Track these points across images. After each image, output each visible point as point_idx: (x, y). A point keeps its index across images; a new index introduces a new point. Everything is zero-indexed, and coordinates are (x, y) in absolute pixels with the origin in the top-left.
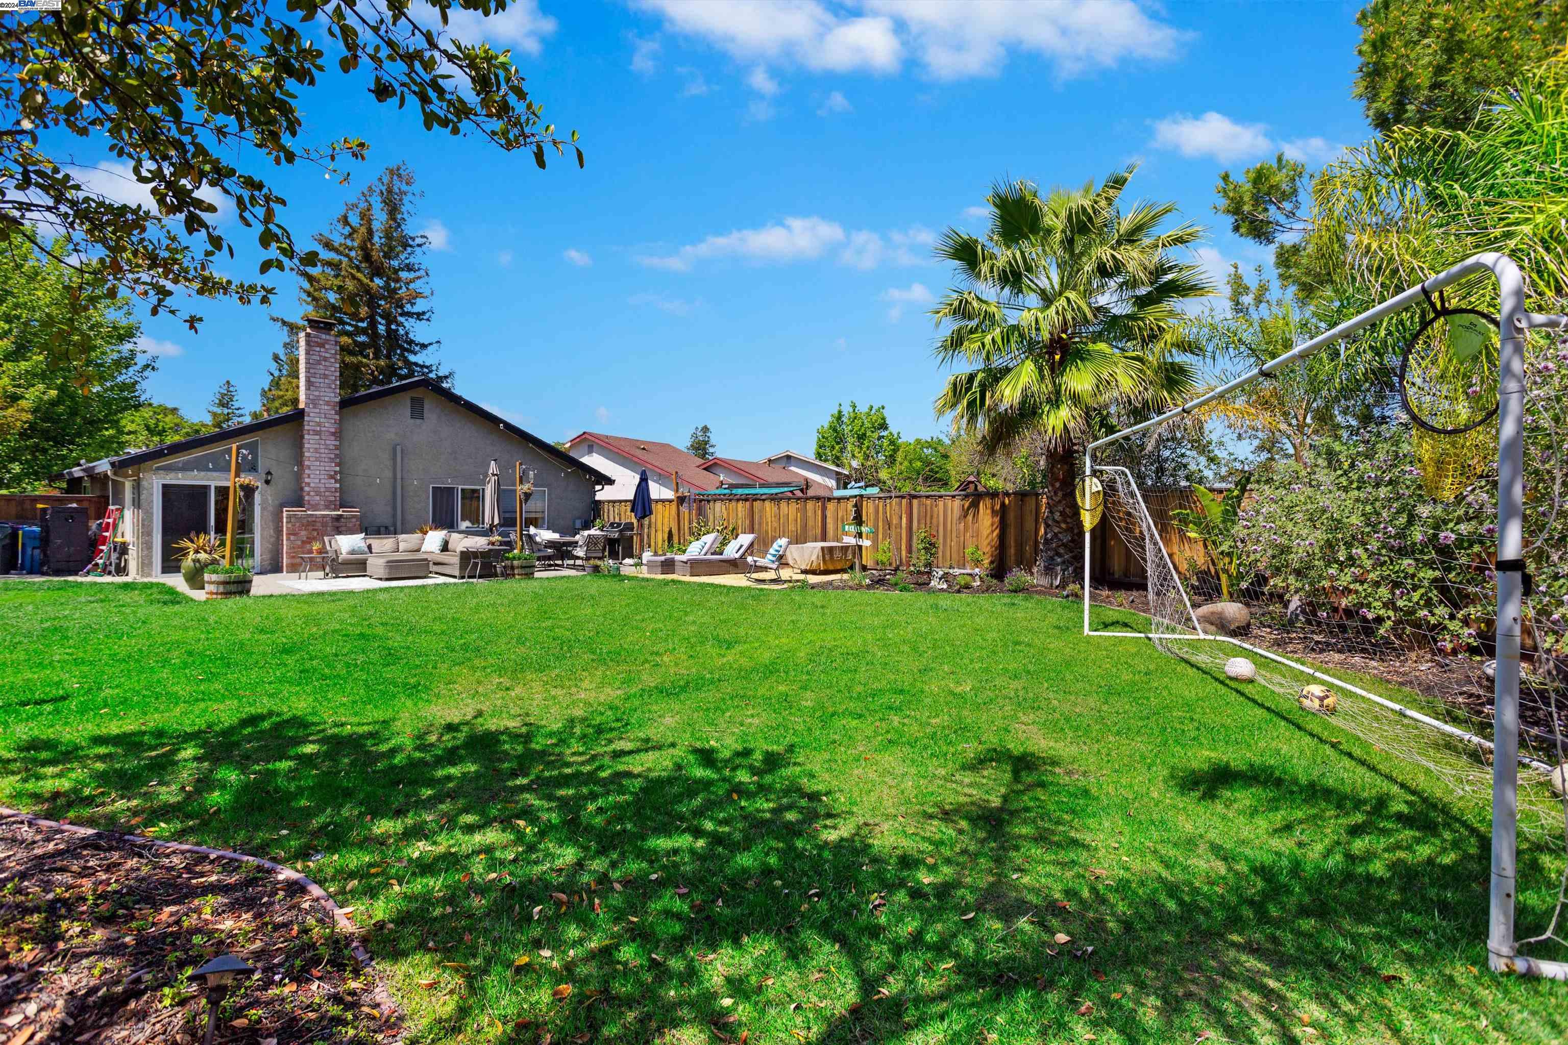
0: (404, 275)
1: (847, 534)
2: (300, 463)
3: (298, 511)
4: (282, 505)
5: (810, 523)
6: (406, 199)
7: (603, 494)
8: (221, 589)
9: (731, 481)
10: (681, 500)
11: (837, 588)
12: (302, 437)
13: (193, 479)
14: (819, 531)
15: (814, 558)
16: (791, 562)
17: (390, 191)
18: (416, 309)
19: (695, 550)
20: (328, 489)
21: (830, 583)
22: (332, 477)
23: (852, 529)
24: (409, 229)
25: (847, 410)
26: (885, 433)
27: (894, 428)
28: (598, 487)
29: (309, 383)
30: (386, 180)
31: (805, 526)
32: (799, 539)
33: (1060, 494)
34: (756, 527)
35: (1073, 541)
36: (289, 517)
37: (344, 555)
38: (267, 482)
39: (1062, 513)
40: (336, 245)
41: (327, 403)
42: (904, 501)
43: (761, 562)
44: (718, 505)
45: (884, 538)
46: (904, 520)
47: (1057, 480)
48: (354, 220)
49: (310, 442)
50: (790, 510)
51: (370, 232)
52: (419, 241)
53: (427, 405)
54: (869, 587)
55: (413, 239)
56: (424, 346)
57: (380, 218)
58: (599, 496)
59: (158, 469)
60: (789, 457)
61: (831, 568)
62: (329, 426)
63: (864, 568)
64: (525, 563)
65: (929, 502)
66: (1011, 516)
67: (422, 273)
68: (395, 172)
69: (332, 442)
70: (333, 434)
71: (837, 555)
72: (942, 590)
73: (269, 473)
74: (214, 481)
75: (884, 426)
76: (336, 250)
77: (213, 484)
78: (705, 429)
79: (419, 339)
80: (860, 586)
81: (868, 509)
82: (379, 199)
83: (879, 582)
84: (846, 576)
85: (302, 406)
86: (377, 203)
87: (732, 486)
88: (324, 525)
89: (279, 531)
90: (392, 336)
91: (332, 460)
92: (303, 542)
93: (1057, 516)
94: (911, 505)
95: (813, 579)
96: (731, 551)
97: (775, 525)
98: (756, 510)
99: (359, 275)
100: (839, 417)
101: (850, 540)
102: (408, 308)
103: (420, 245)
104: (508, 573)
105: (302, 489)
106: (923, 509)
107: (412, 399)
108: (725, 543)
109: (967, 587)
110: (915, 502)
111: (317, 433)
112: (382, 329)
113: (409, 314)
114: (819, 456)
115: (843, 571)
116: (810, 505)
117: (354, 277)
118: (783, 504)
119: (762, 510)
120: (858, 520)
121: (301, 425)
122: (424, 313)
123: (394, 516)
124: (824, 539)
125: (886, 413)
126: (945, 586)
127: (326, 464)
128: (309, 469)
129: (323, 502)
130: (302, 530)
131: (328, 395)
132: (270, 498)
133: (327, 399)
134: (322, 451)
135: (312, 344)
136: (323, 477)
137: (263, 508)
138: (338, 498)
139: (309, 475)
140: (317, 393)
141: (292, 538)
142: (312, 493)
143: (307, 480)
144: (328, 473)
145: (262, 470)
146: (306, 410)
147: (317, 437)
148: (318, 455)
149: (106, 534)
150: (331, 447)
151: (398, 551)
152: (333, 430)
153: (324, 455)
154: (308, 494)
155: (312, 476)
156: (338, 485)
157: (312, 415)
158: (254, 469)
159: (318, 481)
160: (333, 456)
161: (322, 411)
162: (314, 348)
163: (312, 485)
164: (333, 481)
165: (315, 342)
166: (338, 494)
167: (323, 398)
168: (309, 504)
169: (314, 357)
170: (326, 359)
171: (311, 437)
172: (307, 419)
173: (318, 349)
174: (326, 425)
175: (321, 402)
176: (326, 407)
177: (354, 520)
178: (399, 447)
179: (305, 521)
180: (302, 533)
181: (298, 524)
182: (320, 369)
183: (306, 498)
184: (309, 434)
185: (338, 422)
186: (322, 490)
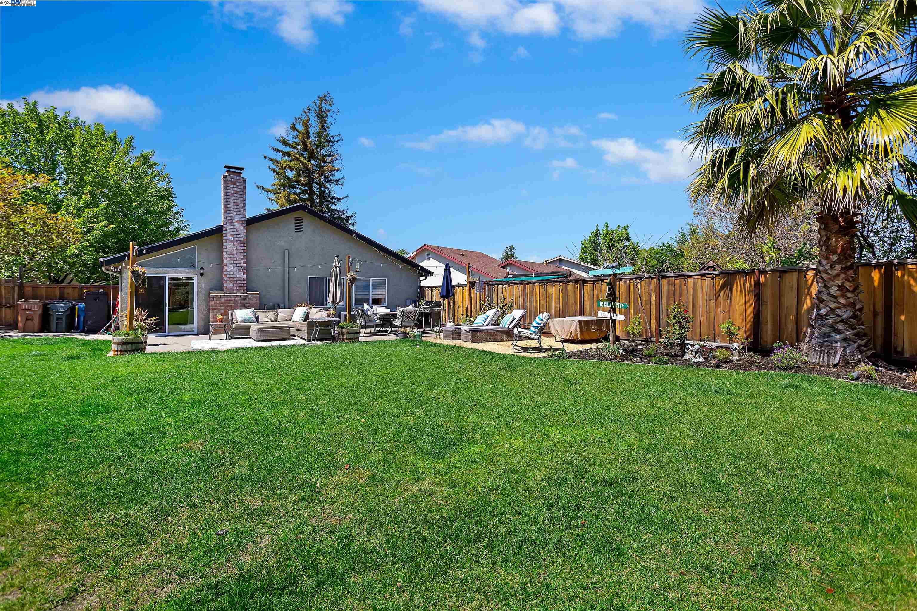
0: (328, 159)
1: (601, 309)
2: (222, 262)
3: (219, 294)
4: (209, 290)
5: (571, 301)
6: (330, 114)
7: (426, 282)
8: (120, 348)
9: (514, 273)
10: (472, 284)
11: (593, 358)
12: (222, 244)
13: (155, 272)
14: (577, 308)
15: (573, 329)
16: (553, 332)
17: (320, 110)
18: (335, 178)
19: (479, 322)
20: (239, 279)
21: (586, 351)
22: (241, 271)
23: (606, 305)
24: (332, 131)
25: (602, 229)
26: (628, 244)
27: (634, 240)
28: (422, 278)
29: (226, 209)
30: (318, 103)
31: (566, 303)
32: (562, 314)
33: (838, 267)
34: (528, 304)
35: (854, 317)
36: (213, 298)
37: (238, 323)
38: (202, 275)
39: (841, 288)
40: (291, 143)
41: (238, 222)
42: (654, 281)
43: (525, 332)
44: (500, 287)
45: (635, 314)
46: (654, 298)
47: (835, 252)
48: (299, 127)
49: (227, 247)
50: (554, 290)
51: (308, 133)
52: (336, 138)
53: (305, 223)
54: (623, 358)
55: (333, 137)
56: (339, 200)
57: (314, 127)
58: (423, 284)
60: (561, 260)
61: (587, 338)
62: (240, 237)
63: (617, 339)
64: (351, 330)
65: (677, 281)
66: (768, 294)
67: (338, 157)
68: (323, 99)
69: (241, 247)
70: (242, 242)
71: (594, 327)
72: (698, 364)
73: (202, 268)
74: (168, 274)
75: (628, 239)
76: (289, 145)
77: (167, 276)
78: (512, 248)
79: (336, 196)
80: (614, 357)
81: (621, 288)
82: (314, 115)
83: (632, 352)
84: (600, 346)
85: (221, 223)
86: (312, 116)
87: (515, 276)
88: (236, 303)
89: (207, 307)
90: (322, 194)
91: (241, 260)
93: (834, 290)
94: (660, 285)
95: (570, 348)
96: (506, 323)
97: (543, 302)
98: (528, 291)
99: (301, 158)
100: (596, 234)
101: (605, 315)
102: (331, 178)
103: (337, 141)
104: (340, 338)
105: (222, 279)
106: (672, 287)
107: (296, 219)
108: (502, 316)
109: (726, 361)
110: (664, 281)
111: (232, 242)
112: (316, 190)
113: (330, 181)
114: (582, 259)
115: (597, 341)
116: (570, 286)
117: (298, 160)
118: (549, 286)
119: (533, 292)
120: (613, 297)
121: (221, 238)
122: (339, 180)
124: (582, 314)
125: (629, 230)
126: (701, 360)
127: (237, 262)
128: (226, 265)
129: (235, 288)
130: (221, 306)
131: (239, 216)
132: (203, 285)
133: (238, 219)
134: (235, 253)
135: (228, 182)
136: (235, 271)
137: (199, 292)
138: (245, 285)
139: (226, 269)
140: (231, 215)
141: (215, 311)
142: (228, 282)
143: (225, 273)
144: (239, 268)
145: (198, 267)
146: (224, 226)
147: (232, 244)
148: (232, 256)
149: (117, 308)
150: (241, 251)
151: (276, 321)
152: (242, 239)
153: (236, 256)
154: (226, 282)
155: (228, 270)
156: (245, 276)
157: (228, 229)
158: (193, 266)
159: (232, 273)
160: (242, 257)
161: (235, 227)
162: (229, 185)
163: (228, 276)
164: (242, 273)
165: (230, 181)
166: (245, 282)
167: (235, 218)
168: (226, 289)
169: (229, 191)
170: (237, 192)
171: (228, 244)
172: (224, 232)
173: (232, 186)
174: (237, 236)
175: (234, 221)
176: (237, 224)
177: (255, 299)
178: (286, 251)
179: (223, 300)
180: (221, 308)
181: (218, 302)
182: (234, 199)
183: (225, 285)
184: (226, 242)
185: (245, 234)
186: (235, 279)
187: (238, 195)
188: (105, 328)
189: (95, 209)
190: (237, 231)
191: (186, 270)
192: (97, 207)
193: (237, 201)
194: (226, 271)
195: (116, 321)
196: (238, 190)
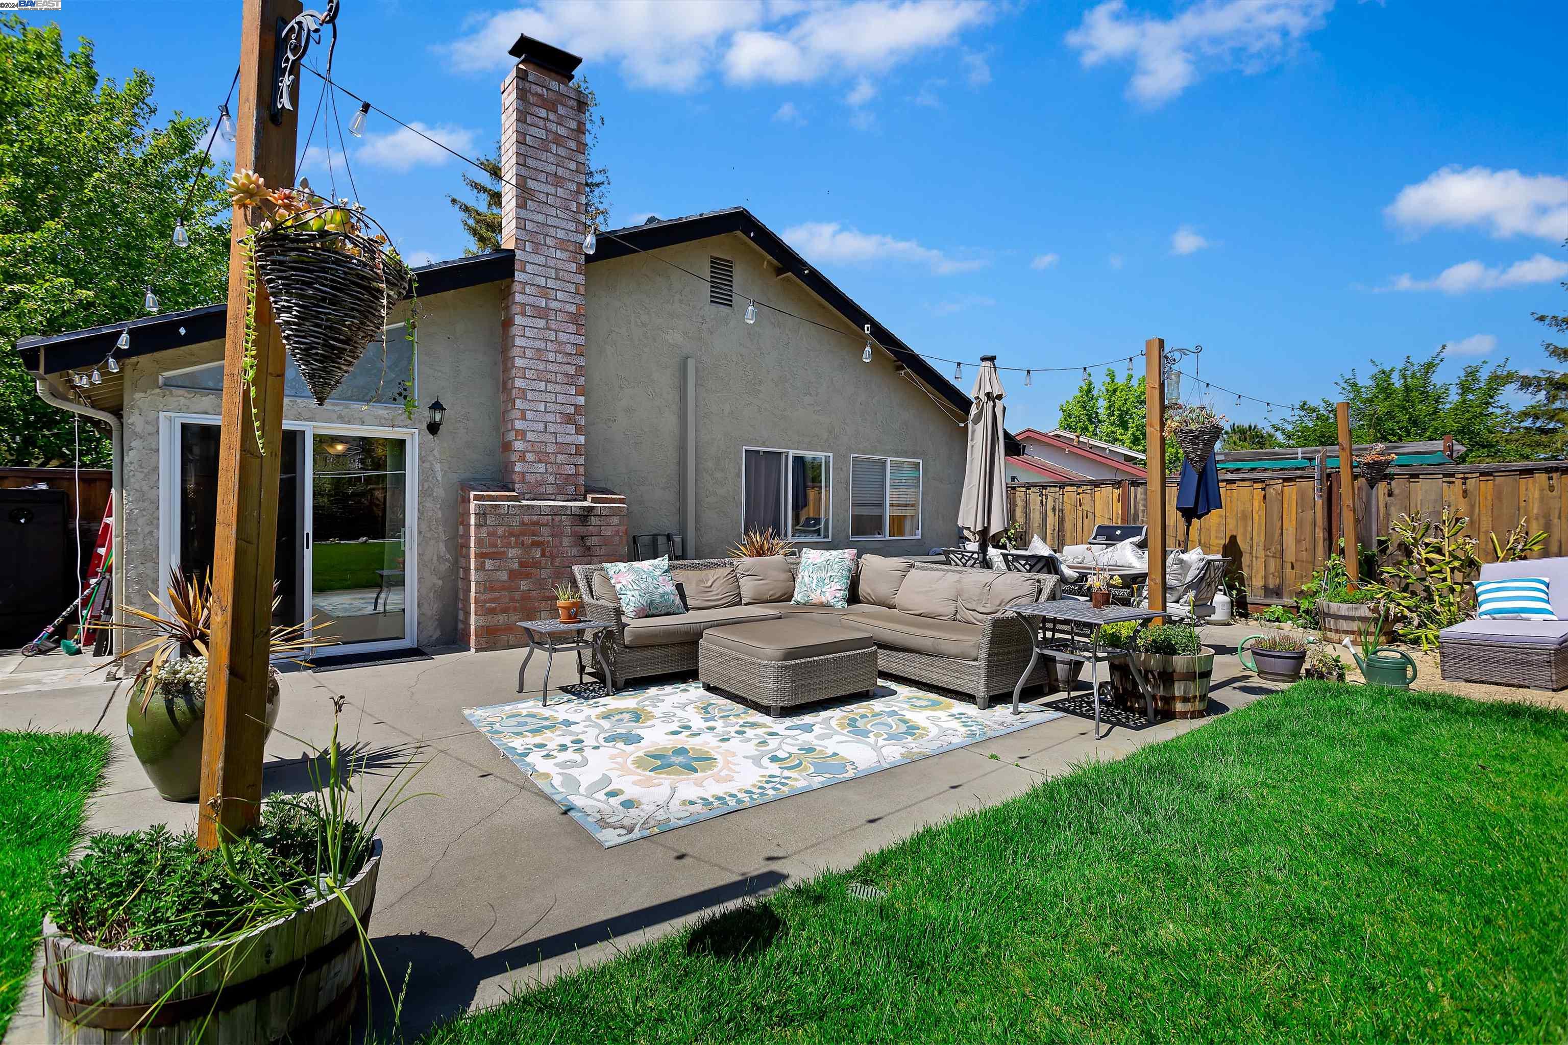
2: (504, 386)
3: (500, 499)
4: (465, 486)
12: (508, 323)
20: (562, 448)
22: (569, 419)
29: (524, 194)
36: (482, 515)
38: (433, 428)
41: (562, 245)
49: (527, 332)
53: (739, 276)
59: (169, 384)
62: (567, 299)
69: (569, 336)
70: (572, 318)
73: (437, 406)
74: (313, 421)
77: (311, 429)
85: (507, 240)
88: (557, 532)
89: (459, 548)
91: (570, 379)
92: (512, 574)
105: (507, 447)
107: (714, 262)
111: (542, 313)
121: (506, 294)
123: (682, 511)
127: (558, 388)
128: (524, 398)
129: (551, 479)
130: (509, 546)
131: (563, 224)
132: (438, 467)
133: (561, 234)
134: (551, 356)
135: (532, 99)
136: (550, 417)
137: (424, 493)
138: (582, 470)
139: (523, 412)
140: (540, 218)
141: (489, 564)
142: (530, 457)
143: (519, 425)
144: (562, 409)
145: (421, 396)
146: (519, 255)
147: (541, 323)
148: (542, 366)
149: (102, 551)
150: (569, 349)
151: (739, 603)
152: (572, 309)
153: (554, 367)
154: (523, 459)
155: (530, 415)
156: (582, 439)
157: (529, 268)
158: (403, 395)
159: (541, 427)
160: (571, 370)
161: (551, 263)
162: (535, 110)
163: (530, 436)
164: (572, 429)
165: (536, 94)
166: (581, 460)
167: (552, 231)
168: (523, 481)
169: (534, 131)
170: (558, 140)
171: (529, 322)
172: (518, 276)
173: (543, 113)
174: (560, 295)
175: (550, 241)
176: (559, 254)
177: (616, 520)
178: (691, 362)
179: (515, 522)
180: (512, 552)
181: (500, 531)
182: (547, 163)
183: (518, 467)
184: (523, 314)
185: (582, 290)
186: (551, 449)
187: (562, 152)
188: (50, 629)
189: (30, 235)
190: (557, 279)
191: (381, 410)
192: (33, 231)
193: (561, 172)
194: (524, 418)
195: (99, 599)
196: (562, 131)
